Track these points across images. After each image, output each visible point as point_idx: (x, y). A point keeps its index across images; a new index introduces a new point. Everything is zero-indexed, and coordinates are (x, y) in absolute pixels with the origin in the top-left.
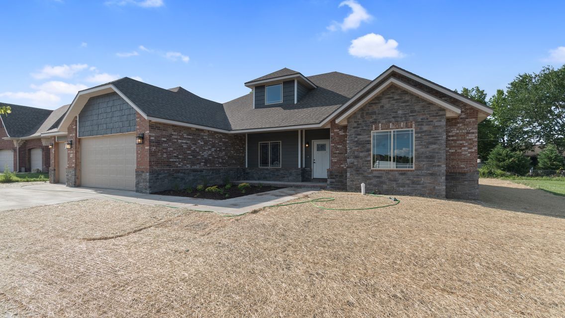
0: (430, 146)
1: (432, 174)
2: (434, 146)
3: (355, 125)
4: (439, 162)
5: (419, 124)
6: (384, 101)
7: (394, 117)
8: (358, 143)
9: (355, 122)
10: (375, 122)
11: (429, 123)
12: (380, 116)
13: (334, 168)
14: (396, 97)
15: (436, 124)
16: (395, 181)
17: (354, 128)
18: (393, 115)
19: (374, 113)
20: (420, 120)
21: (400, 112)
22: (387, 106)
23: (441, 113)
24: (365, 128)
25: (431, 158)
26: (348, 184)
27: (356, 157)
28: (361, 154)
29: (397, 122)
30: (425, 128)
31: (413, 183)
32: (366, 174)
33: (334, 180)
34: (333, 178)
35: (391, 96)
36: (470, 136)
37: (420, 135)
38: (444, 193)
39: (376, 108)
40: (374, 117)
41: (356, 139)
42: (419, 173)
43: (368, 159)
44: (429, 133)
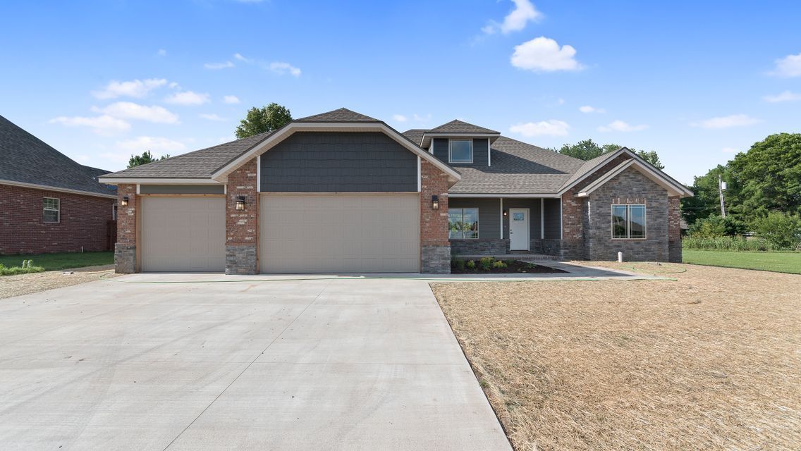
0: (658, 220)
1: (659, 243)
2: (661, 220)
3: (597, 198)
4: (664, 232)
5: (650, 200)
6: (622, 178)
7: (630, 193)
8: (600, 215)
9: (597, 195)
10: (614, 196)
11: (657, 200)
12: (618, 191)
13: (567, 238)
14: (631, 176)
15: (662, 201)
16: (632, 249)
17: (596, 200)
18: (630, 191)
19: (613, 188)
20: (650, 197)
21: (634, 189)
22: (625, 183)
23: (664, 193)
24: (605, 201)
25: (658, 229)
26: (591, 253)
27: (599, 228)
28: (603, 226)
29: (632, 198)
30: (654, 204)
31: (646, 250)
32: (607, 244)
33: (567, 251)
34: (567, 249)
35: (627, 174)
36: (675, 213)
37: (650, 210)
38: (668, 258)
39: (615, 184)
40: (614, 191)
41: (598, 211)
42: (650, 241)
43: (609, 230)
44: (657, 209)
